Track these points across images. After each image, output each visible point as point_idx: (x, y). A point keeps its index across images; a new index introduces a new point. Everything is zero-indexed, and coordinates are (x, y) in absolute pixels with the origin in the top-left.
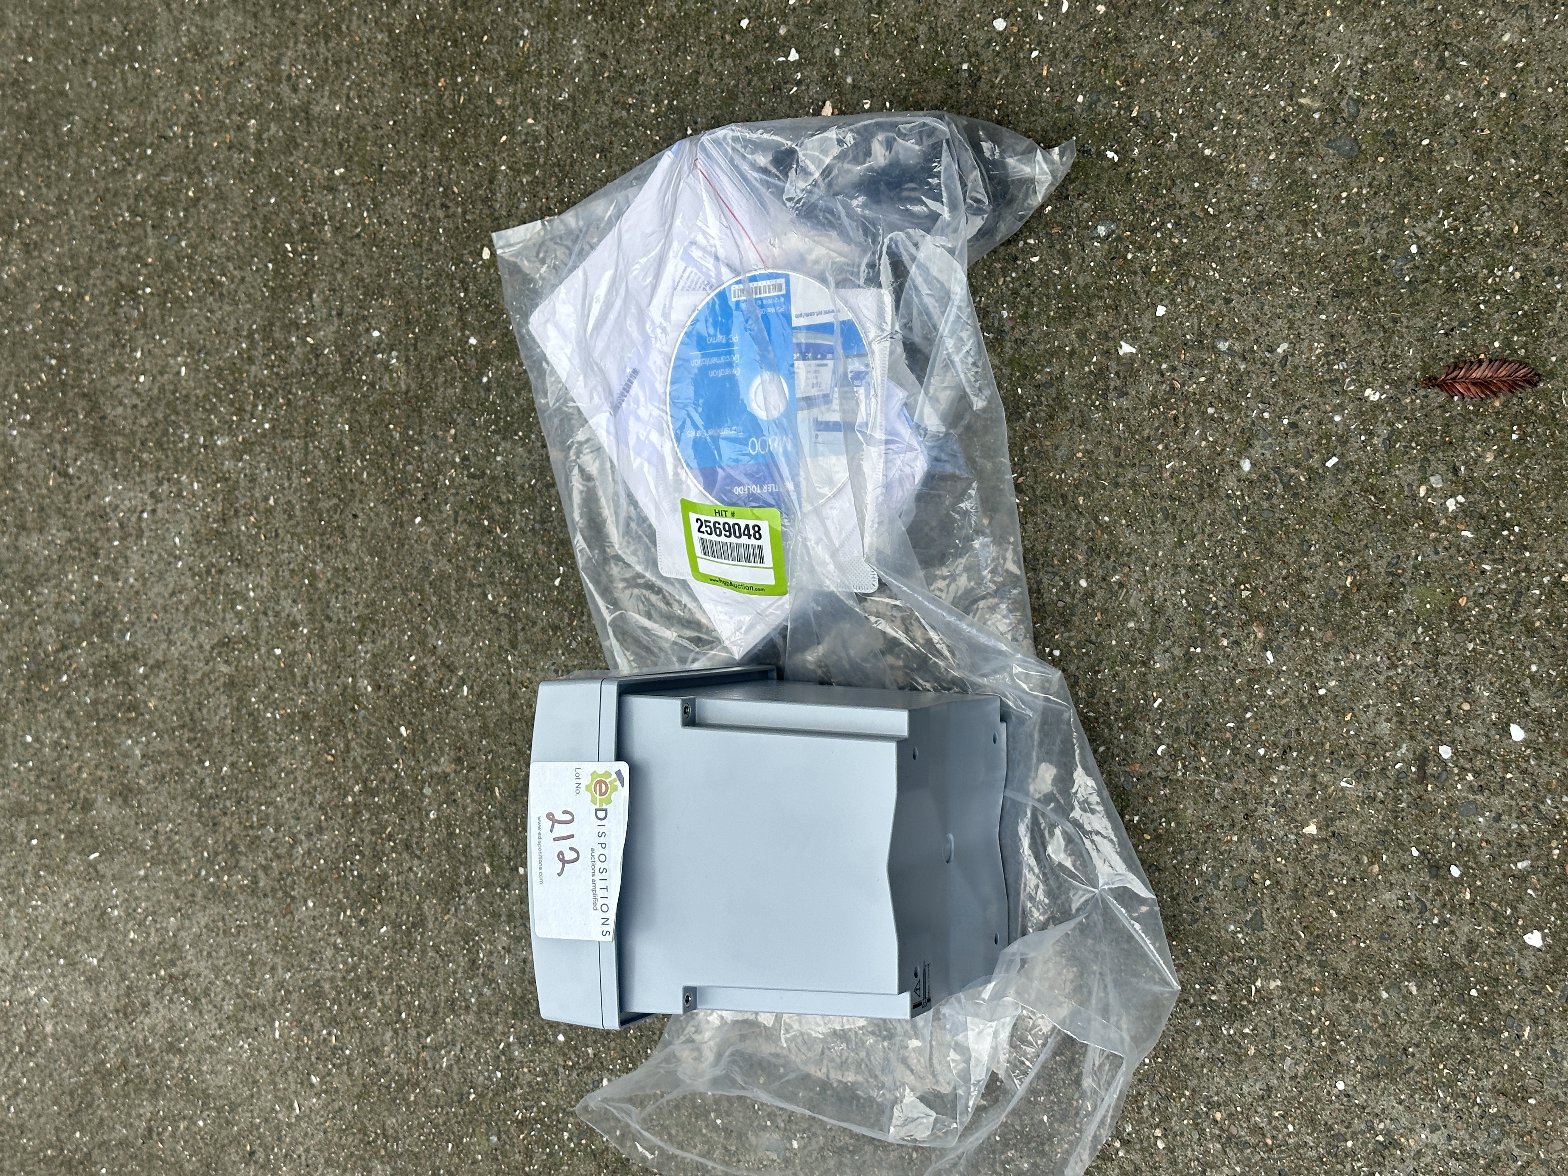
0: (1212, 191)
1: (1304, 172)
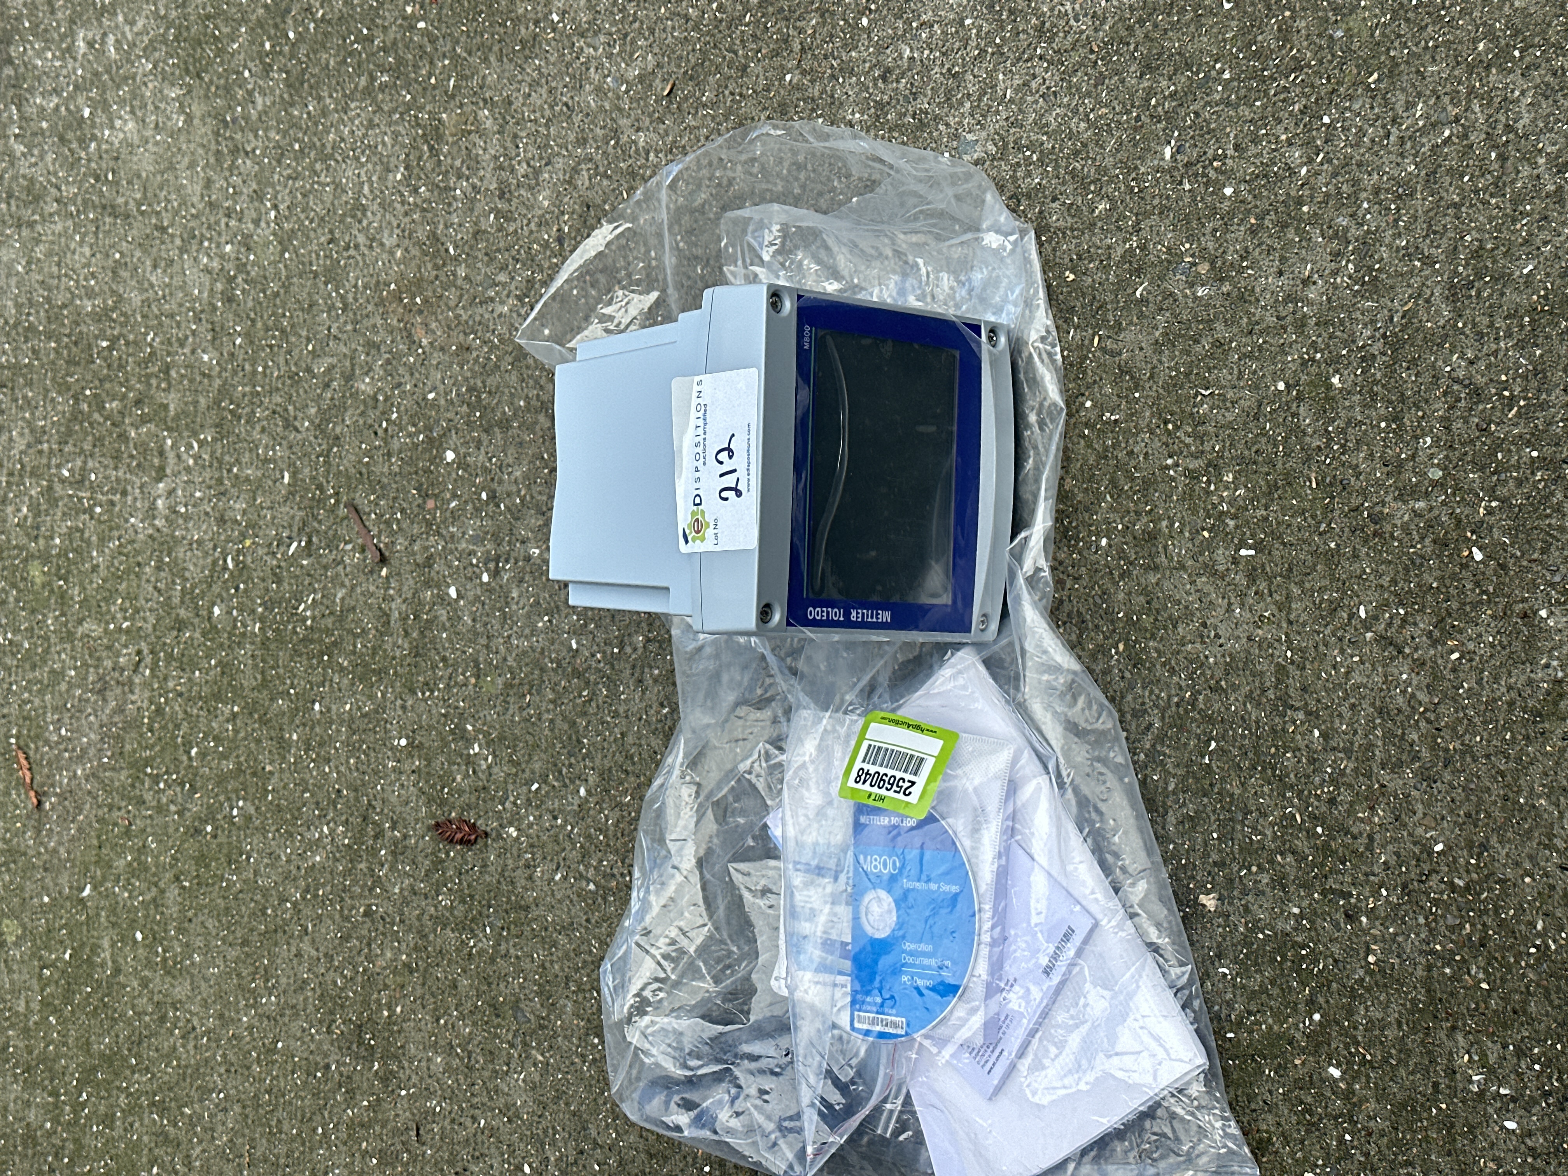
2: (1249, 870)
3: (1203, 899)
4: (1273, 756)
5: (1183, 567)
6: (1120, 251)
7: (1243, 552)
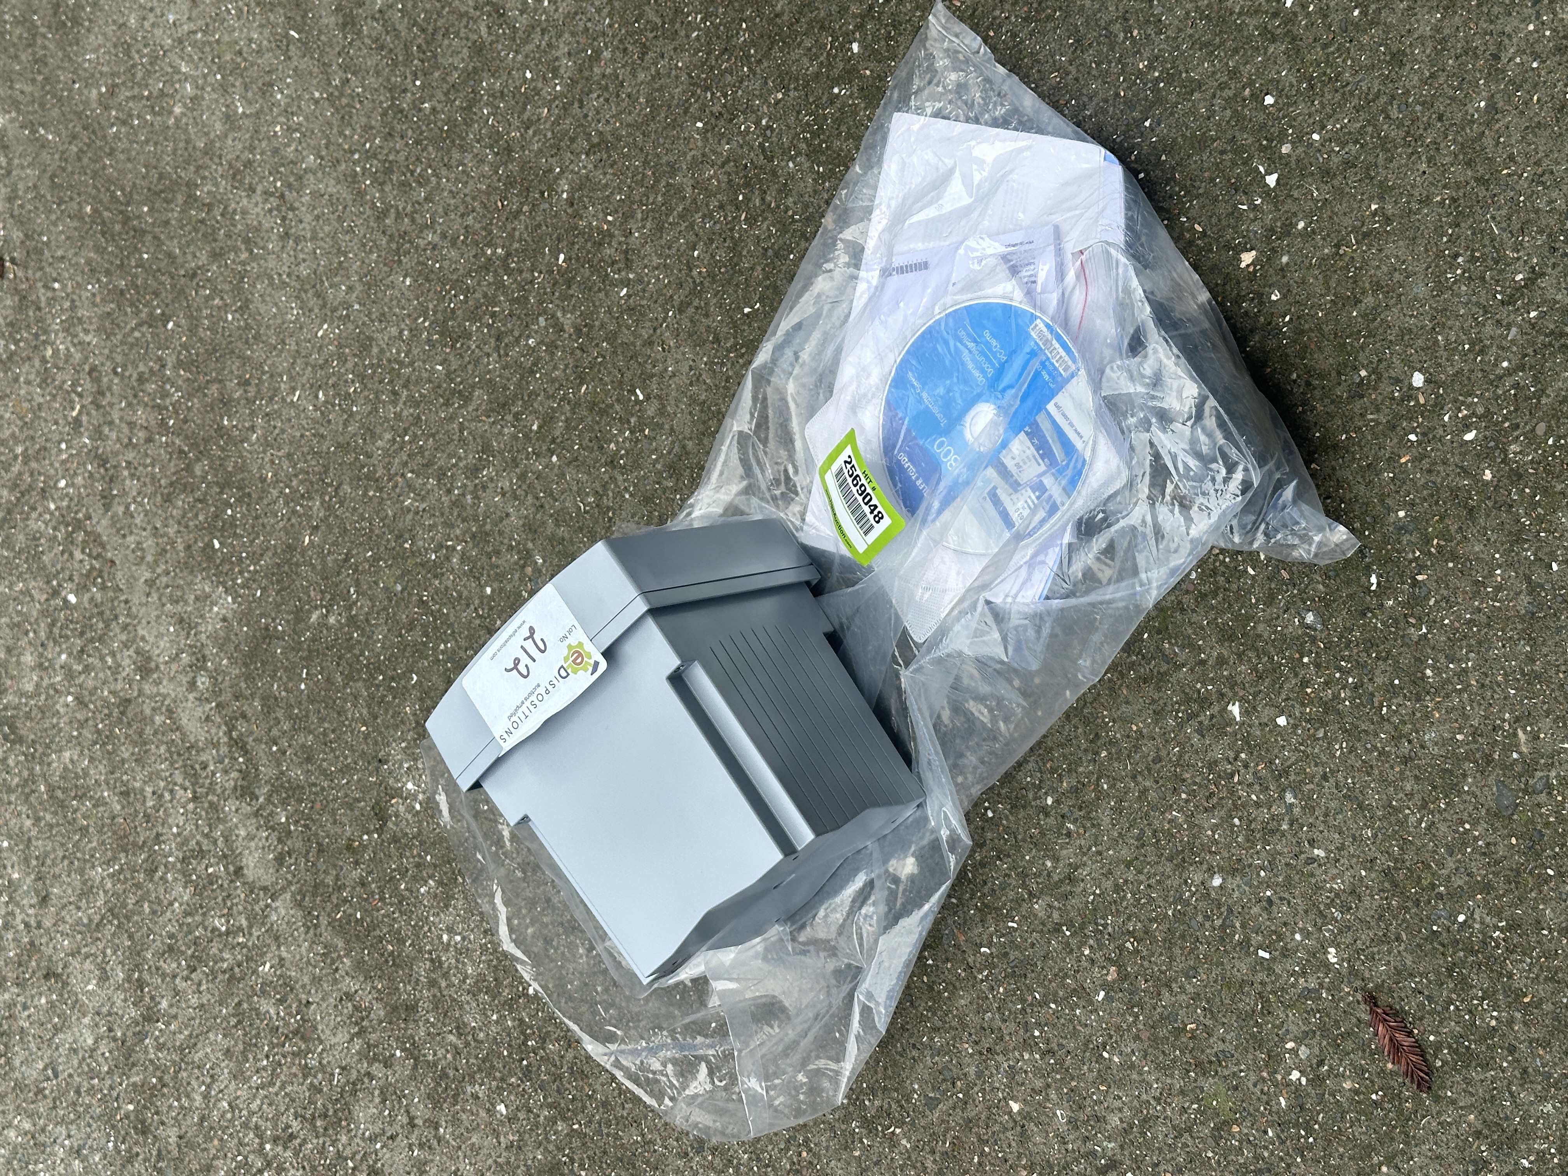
0: (1400, 700)
1: (1465, 776)
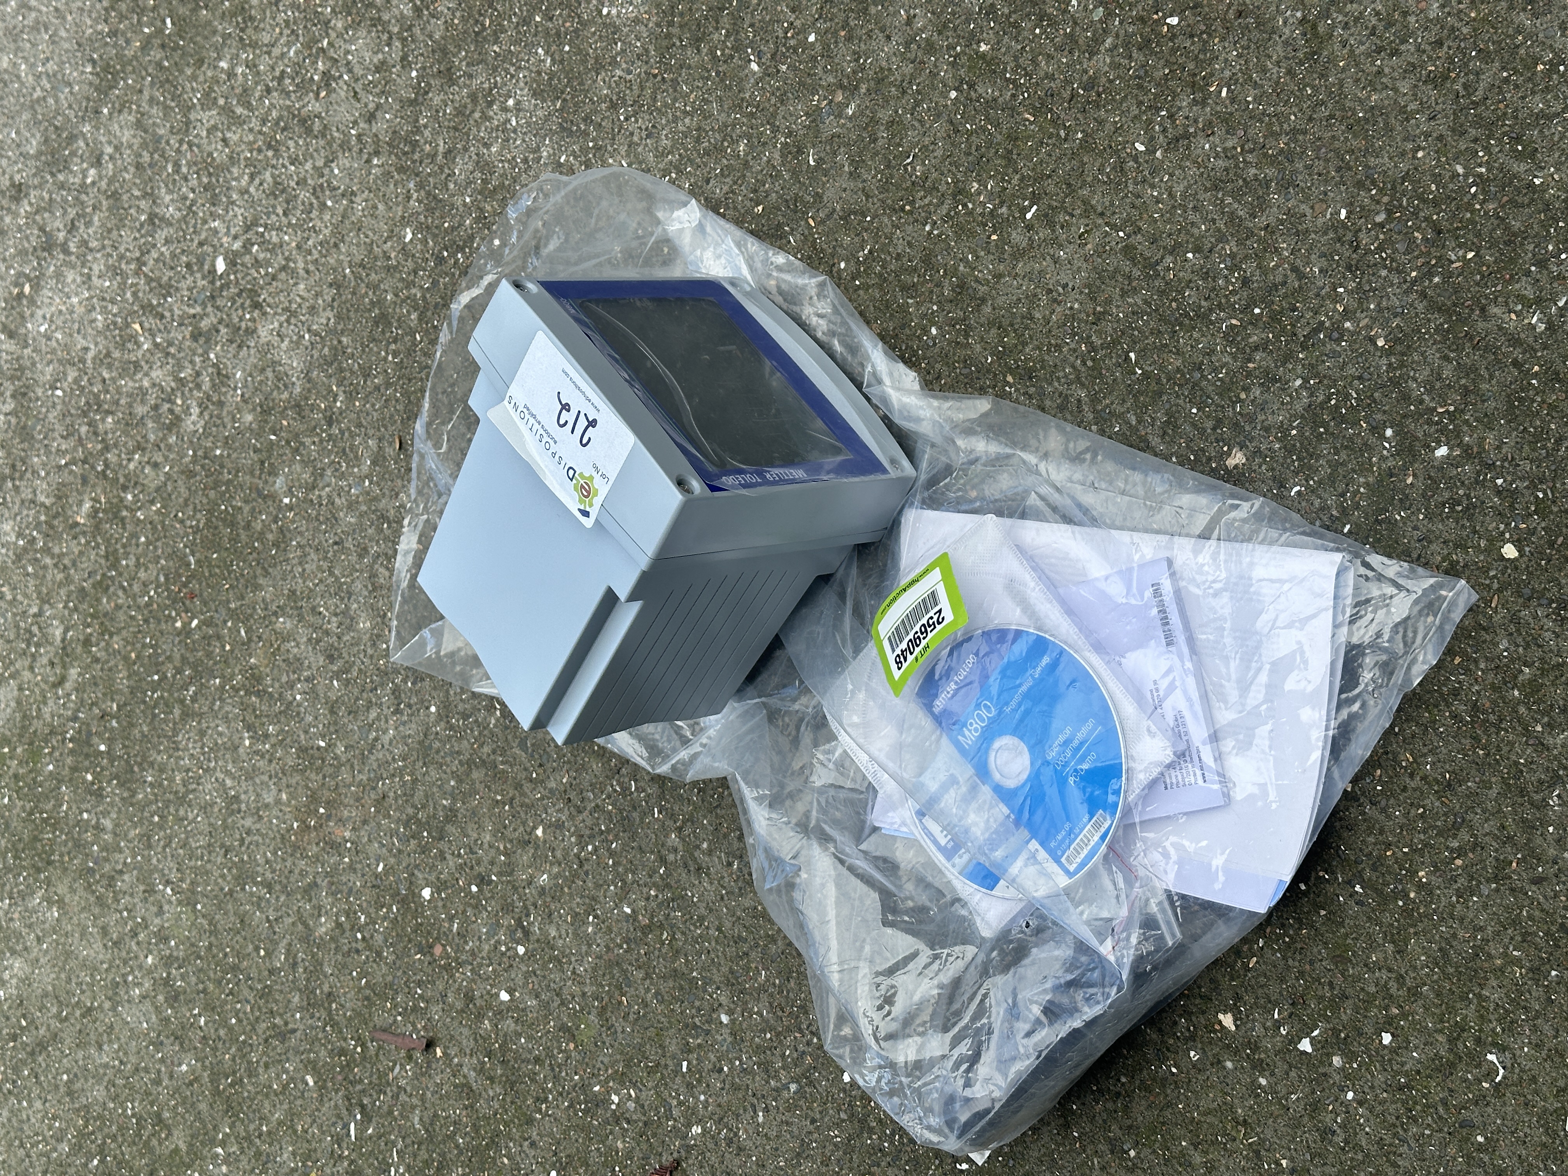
2: (1240, 401)
3: (1231, 462)
4: (1178, 309)
5: (999, 276)
6: (777, 155)
7: (1029, 216)
